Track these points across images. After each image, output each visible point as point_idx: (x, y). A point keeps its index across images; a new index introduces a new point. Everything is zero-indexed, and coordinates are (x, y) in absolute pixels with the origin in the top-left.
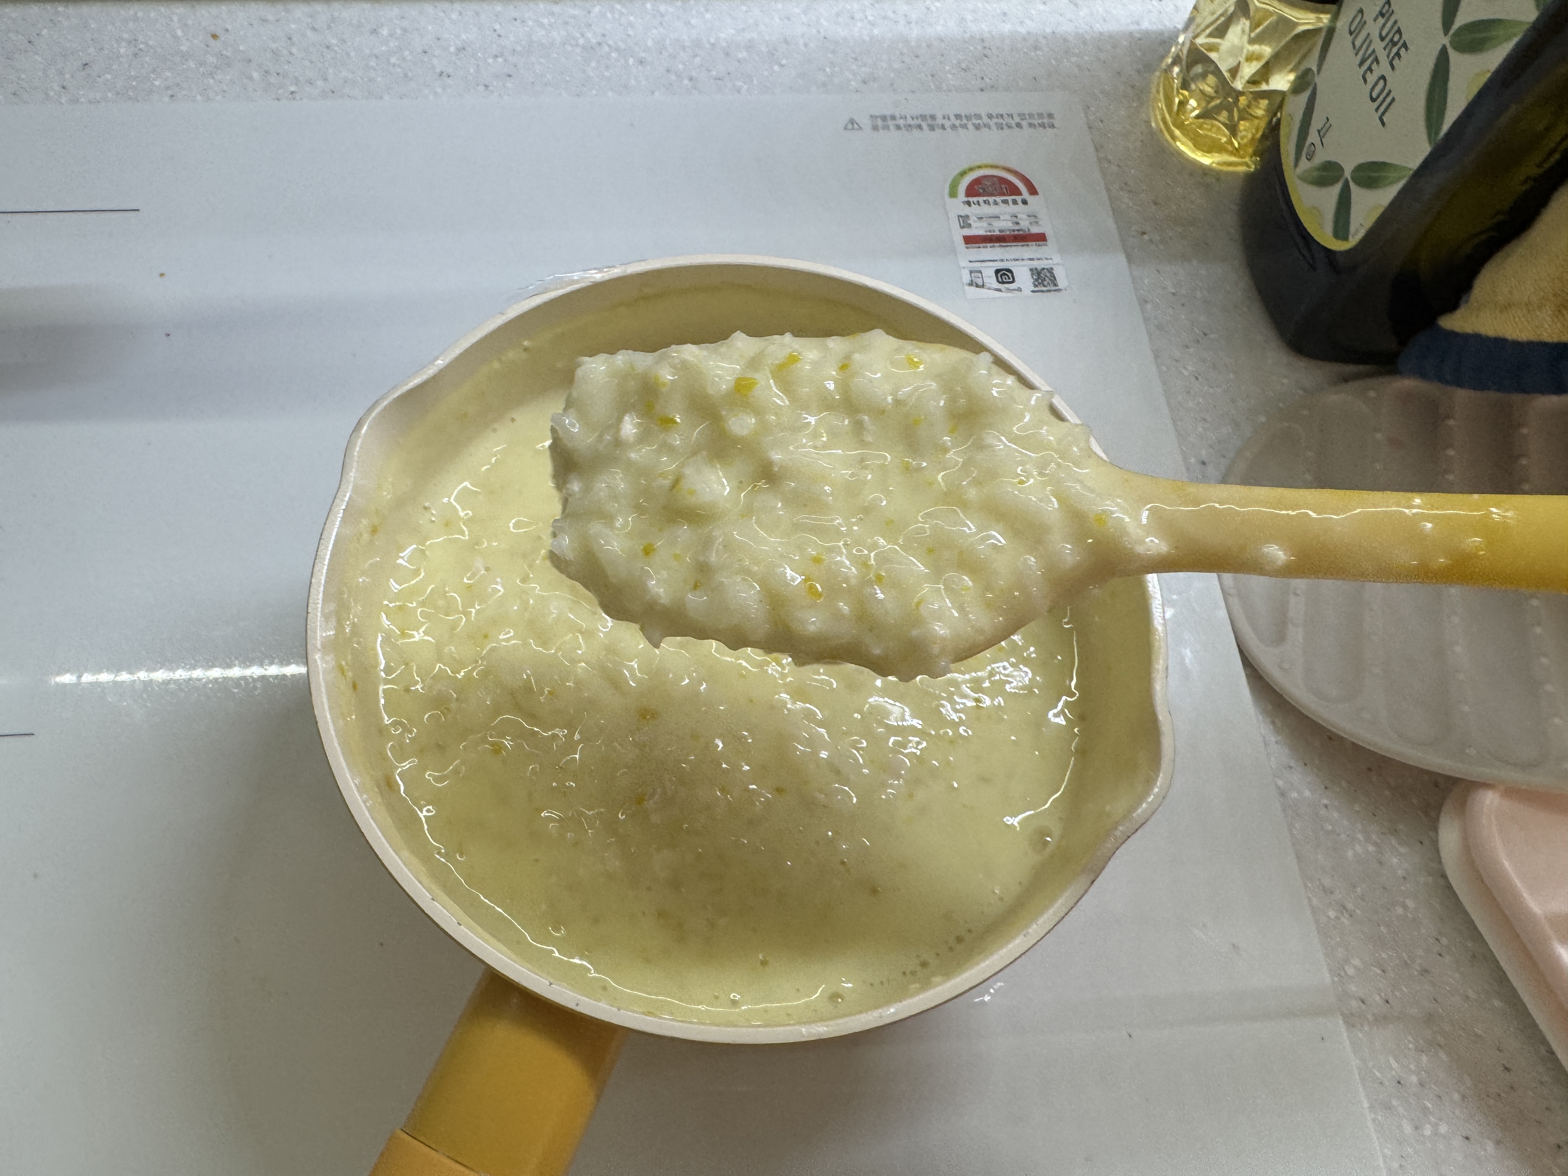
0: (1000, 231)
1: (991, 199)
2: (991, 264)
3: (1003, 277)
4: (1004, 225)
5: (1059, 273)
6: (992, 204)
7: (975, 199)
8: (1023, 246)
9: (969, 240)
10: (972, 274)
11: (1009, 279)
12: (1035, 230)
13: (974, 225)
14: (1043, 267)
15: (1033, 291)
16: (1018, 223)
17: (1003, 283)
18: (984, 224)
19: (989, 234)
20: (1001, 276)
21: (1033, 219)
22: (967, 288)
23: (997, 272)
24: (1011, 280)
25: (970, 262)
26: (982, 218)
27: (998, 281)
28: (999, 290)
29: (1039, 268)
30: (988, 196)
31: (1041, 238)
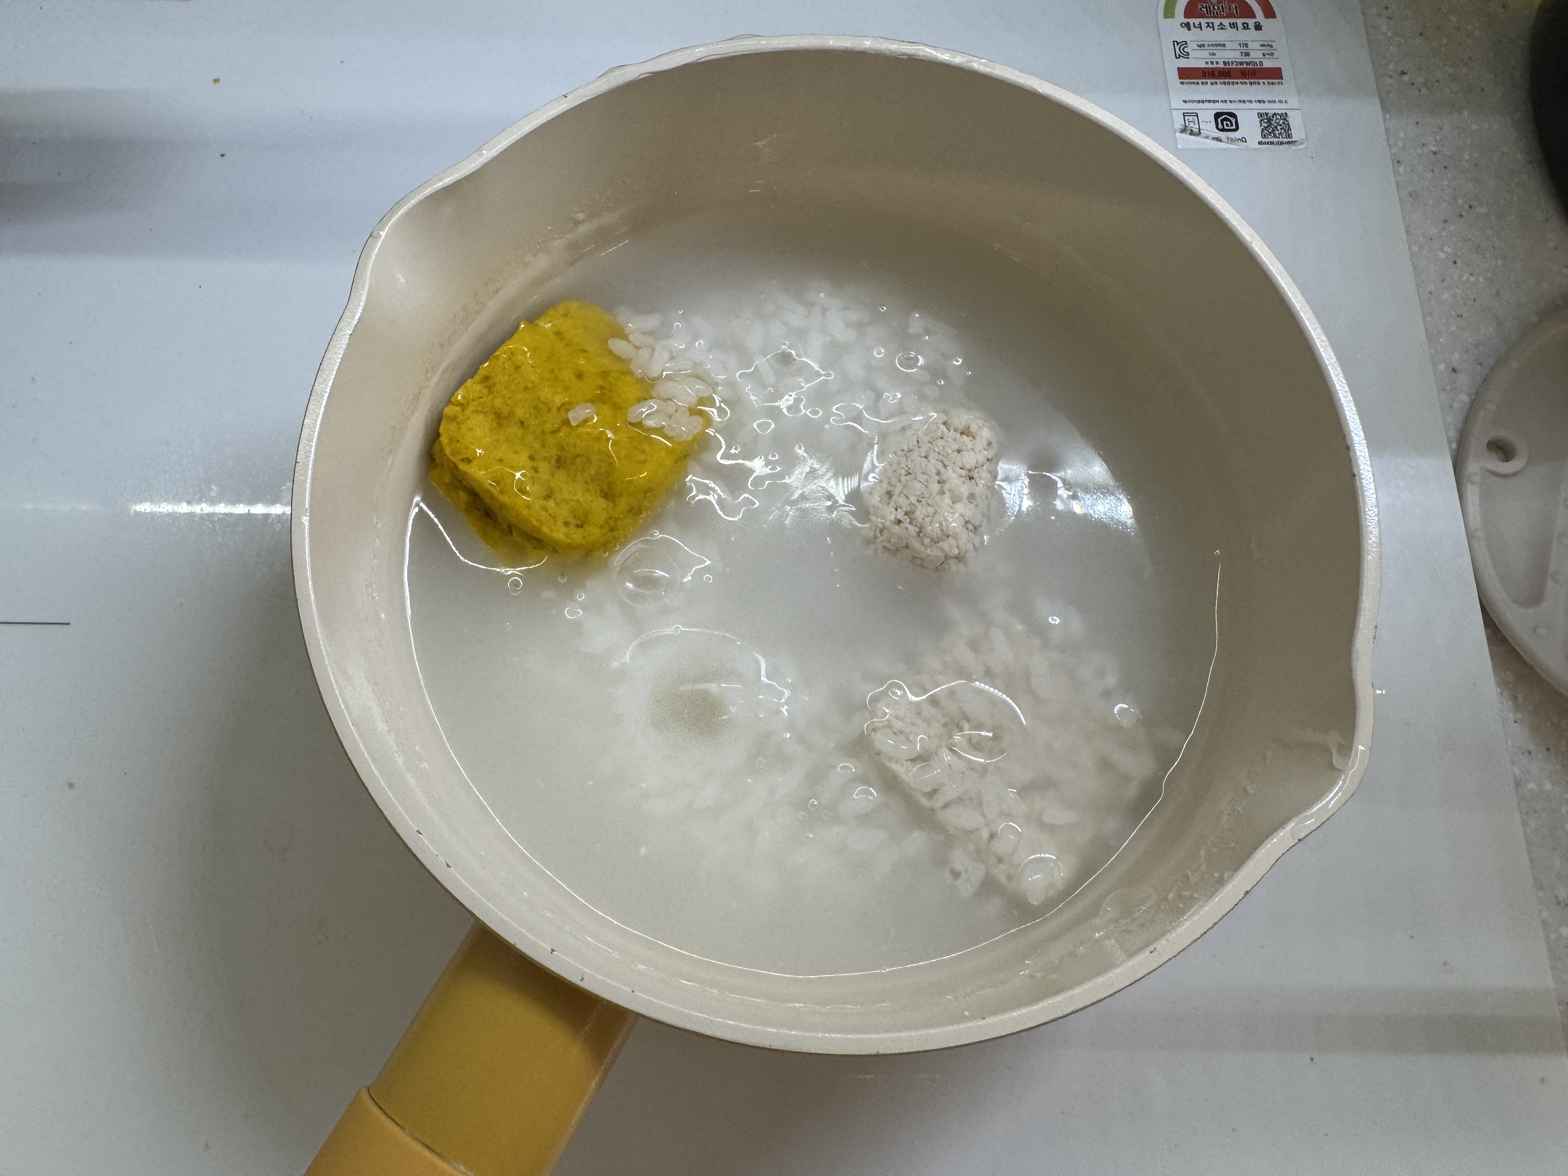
0: (1225, 63)
1: (1217, 22)
2: (1212, 105)
3: (1225, 123)
4: (1229, 56)
5: (1296, 122)
6: (1216, 27)
7: (1197, 21)
8: (1251, 84)
9: (1185, 74)
10: (1186, 117)
11: (1232, 125)
12: (1268, 64)
13: (1192, 55)
14: (1277, 112)
15: (1260, 143)
16: (1247, 54)
17: (1223, 130)
18: (1205, 54)
19: (1210, 66)
20: (1222, 121)
21: (1267, 50)
22: (1178, 134)
23: (1217, 115)
24: (1234, 127)
25: (1185, 101)
26: (1204, 45)
27: (1217, 128)
28: (1218, 139)
29: (1271, 112)
30: (1215, 17)
31: (1275, 74)
